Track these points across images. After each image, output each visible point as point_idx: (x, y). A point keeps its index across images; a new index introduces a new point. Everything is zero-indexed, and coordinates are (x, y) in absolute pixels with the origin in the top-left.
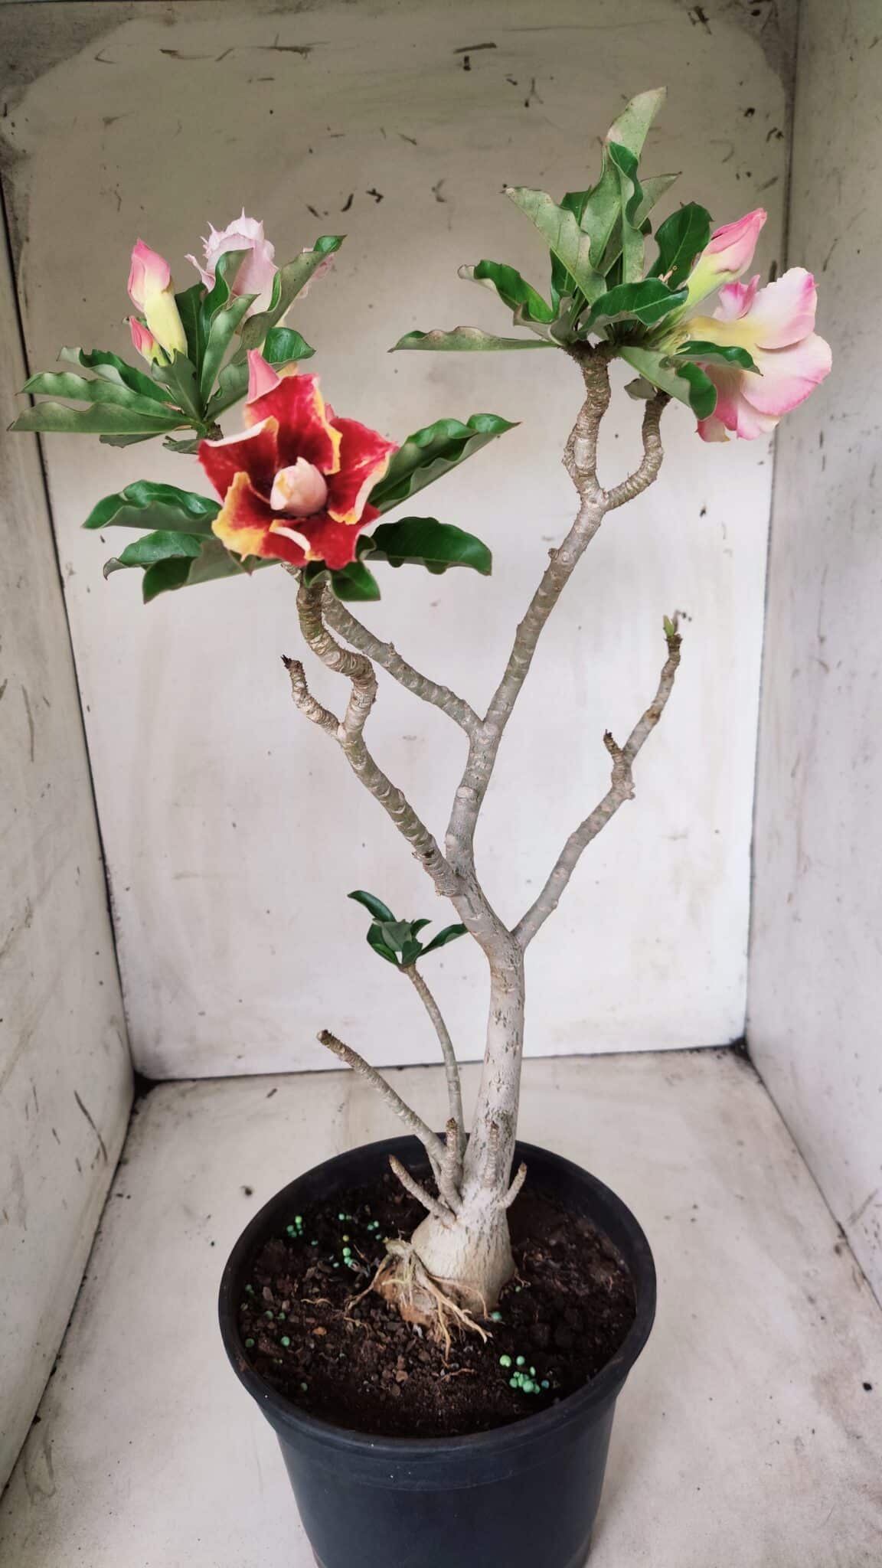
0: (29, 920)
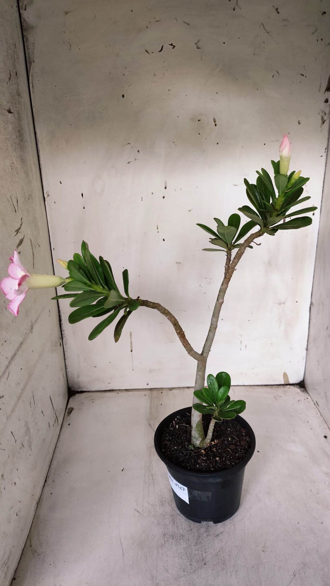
0: (32, 331)
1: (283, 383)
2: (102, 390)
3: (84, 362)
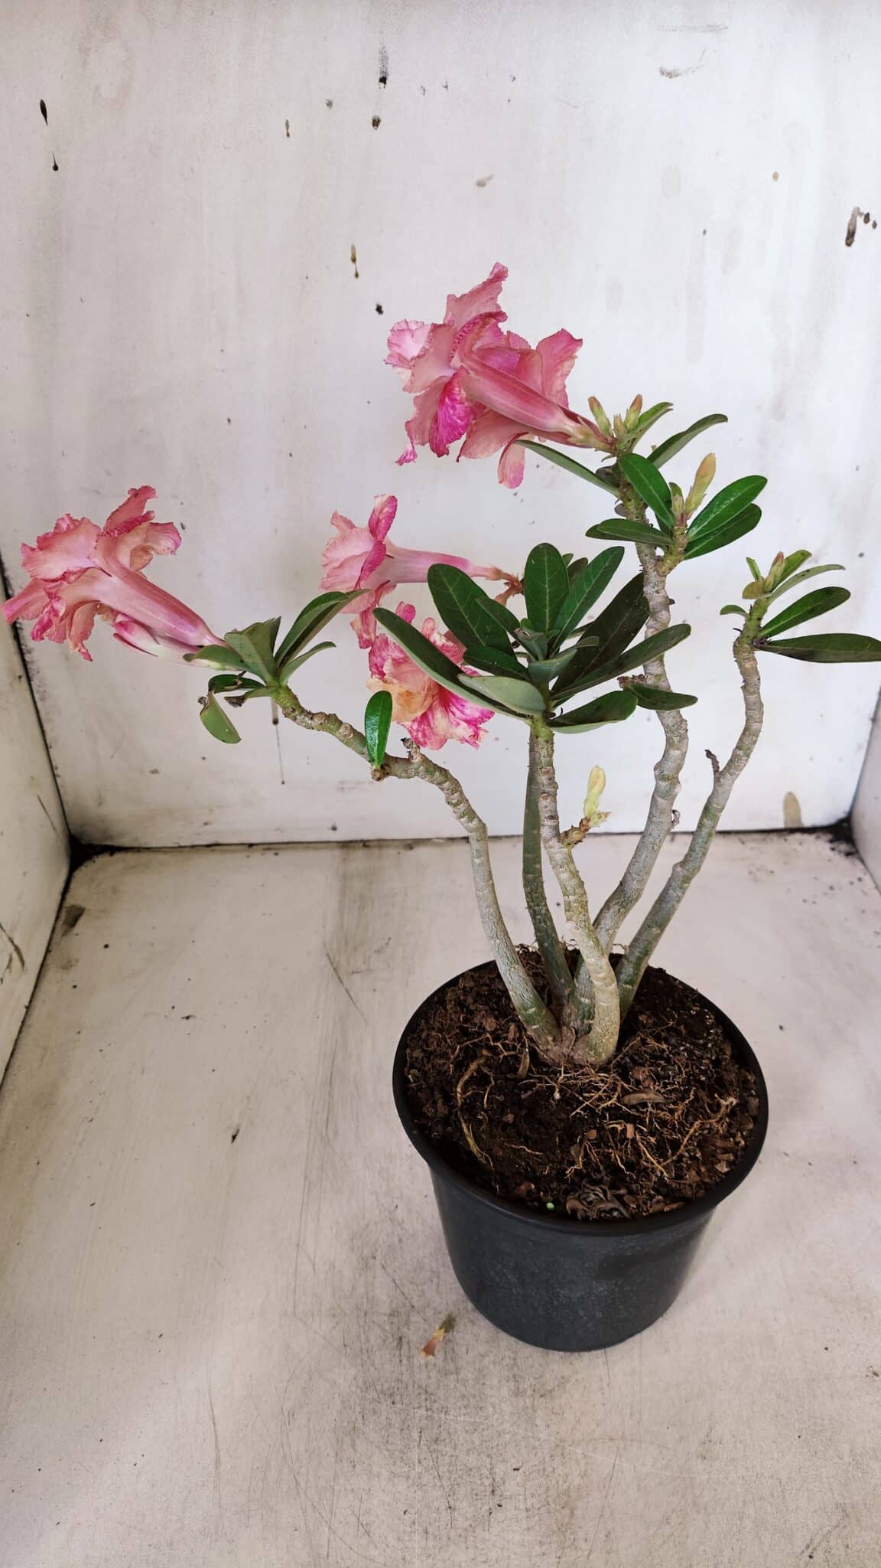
1: (781, 825)
2: (182, 844)
3: (112, 757)
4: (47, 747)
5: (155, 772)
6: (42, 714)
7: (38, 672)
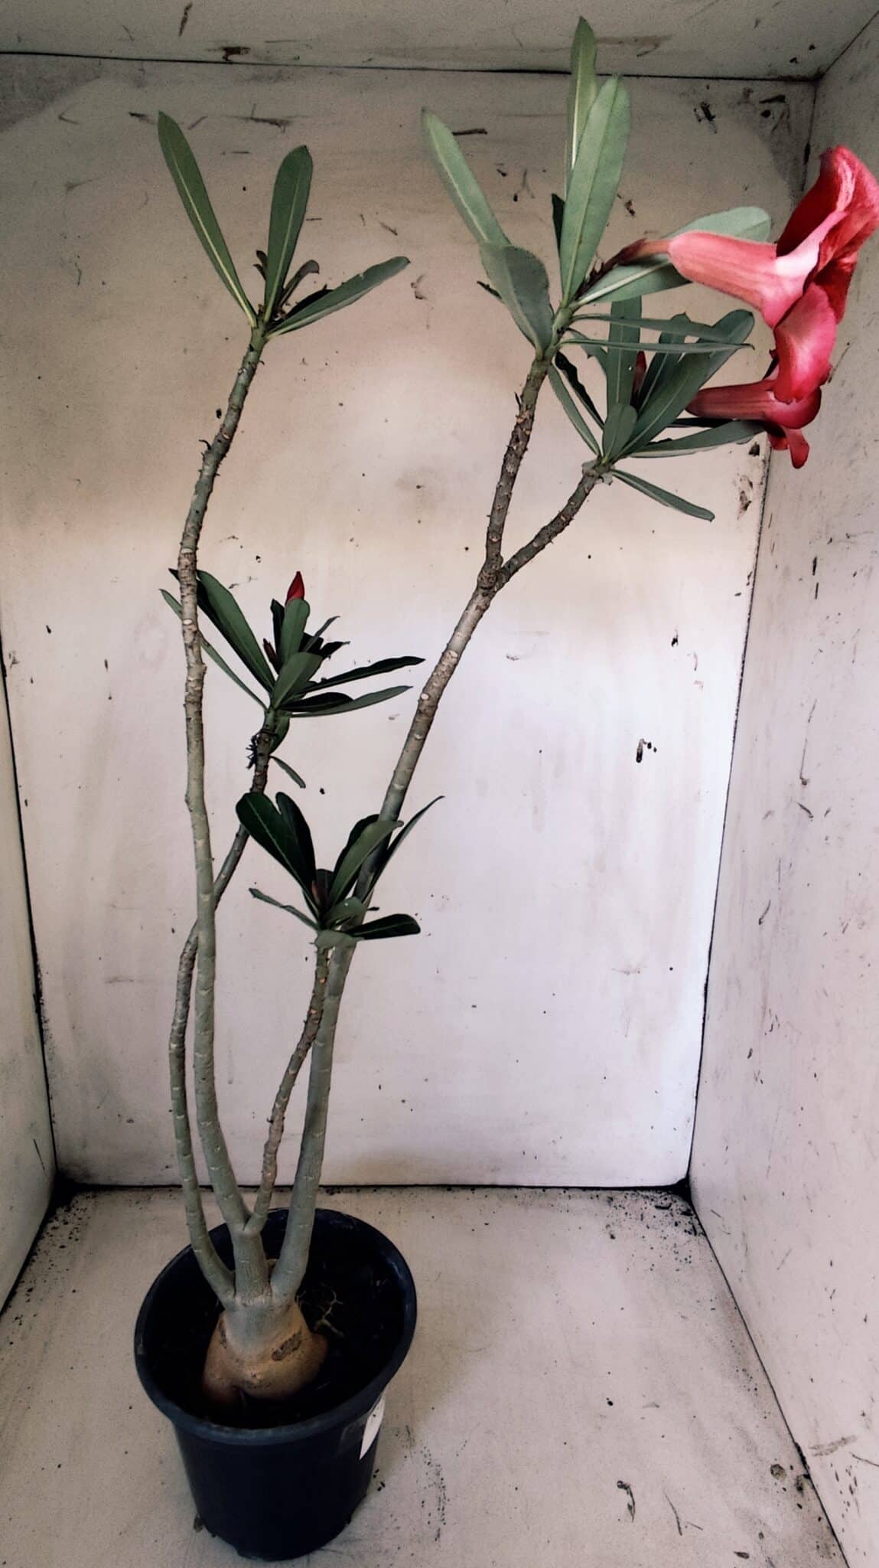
2: (146, 1184)
3: (98, 1107)
4: (49, 1098)
5: (130, 1121)
6: (49, 1072)
7: (50, 1038)
